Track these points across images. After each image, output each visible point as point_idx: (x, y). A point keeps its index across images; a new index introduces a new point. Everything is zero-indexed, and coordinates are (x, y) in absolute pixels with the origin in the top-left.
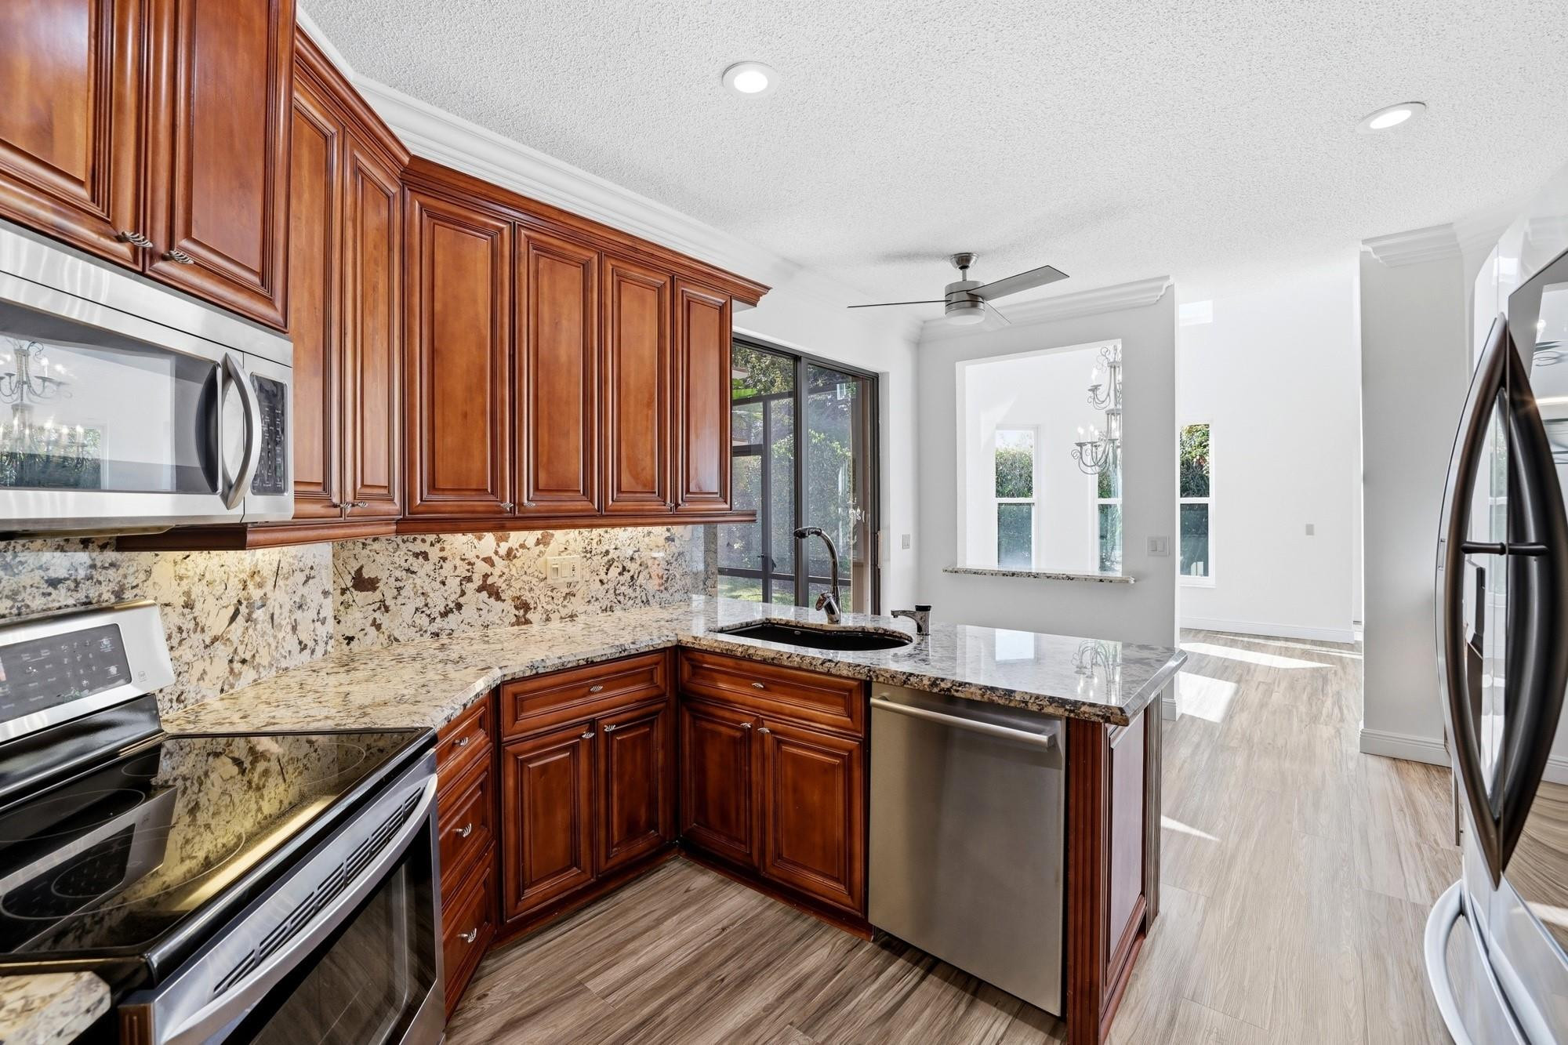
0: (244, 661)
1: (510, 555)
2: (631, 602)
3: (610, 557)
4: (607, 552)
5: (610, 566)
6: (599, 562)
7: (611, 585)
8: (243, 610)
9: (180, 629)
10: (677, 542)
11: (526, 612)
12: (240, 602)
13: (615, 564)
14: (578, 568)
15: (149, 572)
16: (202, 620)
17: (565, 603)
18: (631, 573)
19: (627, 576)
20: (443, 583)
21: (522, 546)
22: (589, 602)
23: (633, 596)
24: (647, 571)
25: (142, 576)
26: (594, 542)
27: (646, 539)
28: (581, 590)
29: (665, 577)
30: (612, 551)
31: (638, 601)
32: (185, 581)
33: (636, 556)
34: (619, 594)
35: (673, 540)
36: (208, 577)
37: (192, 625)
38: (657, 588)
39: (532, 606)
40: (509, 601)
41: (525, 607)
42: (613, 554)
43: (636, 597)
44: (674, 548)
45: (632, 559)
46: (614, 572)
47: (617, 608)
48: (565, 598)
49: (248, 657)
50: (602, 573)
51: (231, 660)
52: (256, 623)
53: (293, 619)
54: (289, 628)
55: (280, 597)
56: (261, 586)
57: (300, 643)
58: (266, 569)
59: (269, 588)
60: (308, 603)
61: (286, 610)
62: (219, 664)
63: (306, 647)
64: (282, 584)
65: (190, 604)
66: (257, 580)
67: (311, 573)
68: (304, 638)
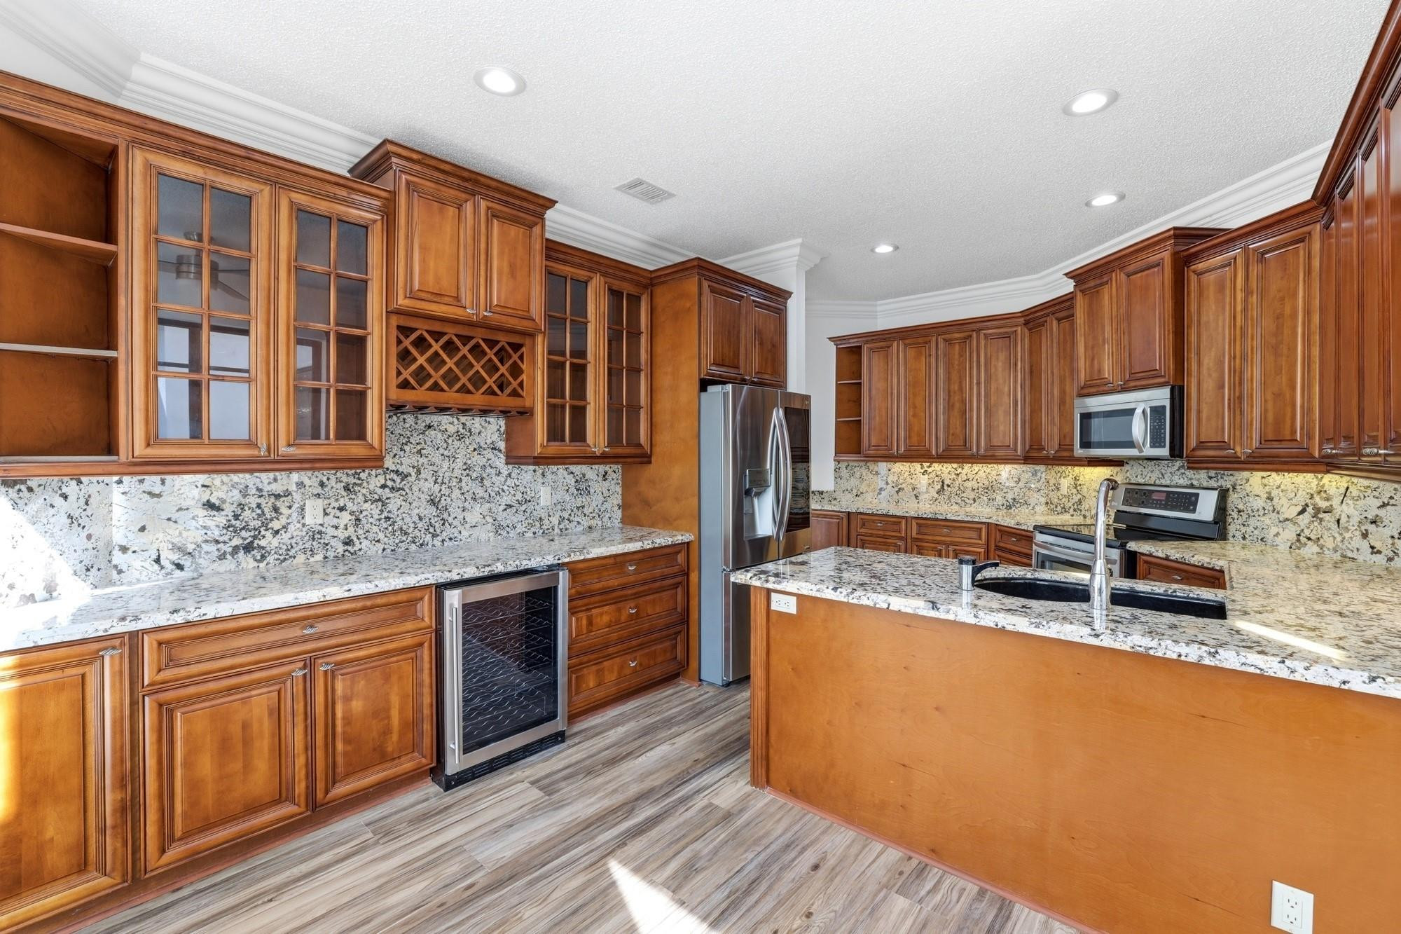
0: (1309, 539)
8: (1310, 509)
9: (1264, 509)
12: (1307, 505)
15: (1248, 480)
16: (1277, 508)
25: (1244, 481)
32: (1268, 487)
36: (1282, 487)
37: (1271, 508)
49: (1313, 537)
51: (1299, 535)
52: (1321, 520)
53: (1363, 528)
54: (1358, 533)
55: (1348, 510)
56: (1327, 499)
57: (1372, 548)
58: (1332, 491)
59: (1335, 502)
60: (1386, 522)
61: (1355, 521)
62: (1289, 534)
63: (1379, 552)
64: (1351, 502)
65: (1270, 498)
66: (1323, 495)
67: (1392, 502)
68: (1378, 545)
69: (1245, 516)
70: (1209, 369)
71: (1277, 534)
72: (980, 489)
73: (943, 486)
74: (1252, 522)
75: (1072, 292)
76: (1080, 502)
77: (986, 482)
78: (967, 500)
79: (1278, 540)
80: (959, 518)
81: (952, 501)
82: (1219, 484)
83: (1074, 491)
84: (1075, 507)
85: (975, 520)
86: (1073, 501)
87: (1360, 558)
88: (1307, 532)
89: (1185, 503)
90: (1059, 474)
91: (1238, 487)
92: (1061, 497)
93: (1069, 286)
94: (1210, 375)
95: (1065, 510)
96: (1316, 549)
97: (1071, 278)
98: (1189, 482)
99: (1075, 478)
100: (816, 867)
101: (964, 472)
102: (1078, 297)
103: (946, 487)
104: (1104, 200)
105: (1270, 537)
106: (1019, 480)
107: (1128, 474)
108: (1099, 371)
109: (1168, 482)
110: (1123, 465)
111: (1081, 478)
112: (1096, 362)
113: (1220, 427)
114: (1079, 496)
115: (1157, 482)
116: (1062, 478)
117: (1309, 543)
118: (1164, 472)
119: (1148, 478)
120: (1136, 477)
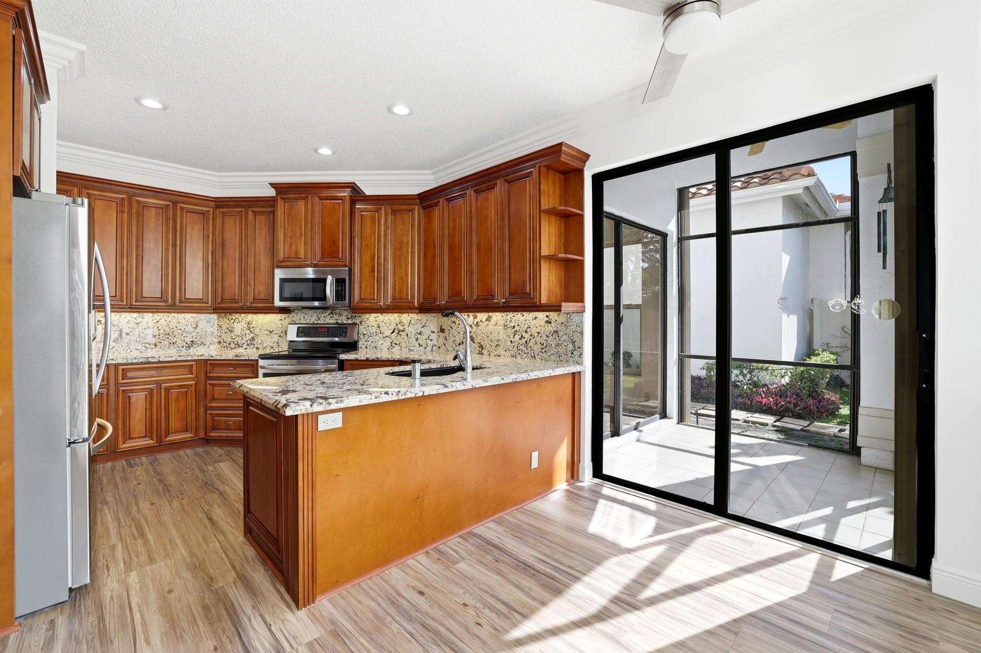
0: (396, 344)
1: (477, 325)
2: (525, 355)
3: (515, 329)
4: (514, 327)
5: (515, 334)
6: (510, 331)
7: (515, 344)
8: (396, 331)
9: (376, 332)
10: (553, 324)
11: (482, 350)
12: (395, 329)
13: (518, 333)
14: (501, 333)
15: (368, 319)
16: (382, 331)
17: (496, 349)
18: (526, 339)
19: (524, 341)
20: (459, 333)
21: (481, 321)
22: (506, 350)
23: (527, 352)
24: (534, 339)
26: (508, 321)
27: (534, 321)
28: (502, 344)
29: (545, 345)
30: (516, 327)
31: (529, 355)
32: (378, 322)
33: (528, 330)
34: (519, 350)
35: (550, 323)
36: (385, 321)
37: (379, 332)
38: (540, 350)
39: (484, 347)
40: (477, 344)
41: (481, 347)
42: (517, 328)
43: (528, 353)
44: (550, 328)
45: (526, 331)
46: (517, 337)
47: (519, 357)
48: (496, 347)
49: (397, 343)
50: (512, 337)
51: (392, 343)
52: (401, 335)
53: (416, 337)
54: (414, 339)
55: (411, 330)
56: (403, 326)
57: (419, 344)
58: (405, 322)
59: (406, 327)
60: (424, 333)
61: (413, 334)
62: (388, 343)
63: (422, 346)
64: (412, 326)
65: (379, 327)
66: (402, 324)
67: (426, 325)
68: (421, 343)
69: (367, 337)
70: (366, 261)
71: (382, 344)
72: (161, 335)
73: (121, 334)
74: (370, 339)
75: (274, 197)
76: (253, 339)
77: (167, 330)
78: (148, 346)
79: (383, 346)
80: (173, 359)
81: (132, 347)
82: (353, 321)
83: (248, 332)
84: (249, 342)
85: (188, 359)
86: (247, 339)
87: (415, 349)
88: (395, 341)
89: (340, 332)
90: (232, 321)
91: (363, 323)
92: (234, 337)
93: (272, 192)
94: (367, 265)
95: (238, 345)
96: (399, 348)
97: (274, 188)
98: (335, 322)
99: (249, 323)
100: (421, 593)
101: (145, 321)
102: (279, 202)
103: (124, 335)
104: (325, 151)
105: (379, 346)
106: (197, 326)
107: (294, 319)
108: (296, 253)
109: (322, 322)
110: (290, 313)
111: (254, 323)
112: (293, 247)
113: (372, 291)
114: (252, 335)
115: (315, 322)
116: (235, 324)
117: (396, 346)
118: (319, 316)
119: (308, 320)
120: (300, 320)
